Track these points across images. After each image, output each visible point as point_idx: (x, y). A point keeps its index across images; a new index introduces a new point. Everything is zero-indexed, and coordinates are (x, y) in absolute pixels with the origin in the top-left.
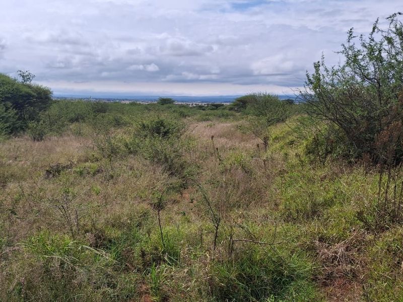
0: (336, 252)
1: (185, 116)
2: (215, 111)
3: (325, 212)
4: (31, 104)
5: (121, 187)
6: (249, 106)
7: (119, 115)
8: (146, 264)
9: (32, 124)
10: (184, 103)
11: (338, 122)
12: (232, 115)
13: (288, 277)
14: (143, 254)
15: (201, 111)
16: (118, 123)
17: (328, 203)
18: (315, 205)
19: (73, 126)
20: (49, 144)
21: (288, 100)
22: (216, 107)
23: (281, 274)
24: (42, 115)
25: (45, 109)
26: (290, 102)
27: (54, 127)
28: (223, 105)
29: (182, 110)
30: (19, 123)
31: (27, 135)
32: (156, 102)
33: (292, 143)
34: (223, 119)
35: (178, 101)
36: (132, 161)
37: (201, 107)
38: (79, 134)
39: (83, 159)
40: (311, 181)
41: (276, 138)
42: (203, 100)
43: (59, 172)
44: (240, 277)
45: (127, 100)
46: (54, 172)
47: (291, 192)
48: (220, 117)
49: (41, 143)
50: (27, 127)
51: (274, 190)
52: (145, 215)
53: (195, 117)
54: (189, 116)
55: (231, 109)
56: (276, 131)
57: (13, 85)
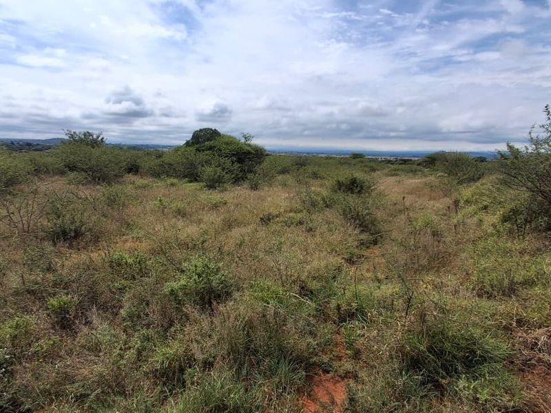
0: (536, 339)
1: (374, 170)
2: (404, 166)
3: (524, 292)
4: (250, 159)
5: (318, 239)
6: (437, 163)
7: (316, 168)
8: (342, 320)
9: (250, 176)
10: (374, 157)
11: (542, 195)
12: (420, 171)
13: (481, 356)
14: (339, 307)
15: (390, 165)
16: (315, 176)
17: (529, 283)
18: (512, 283)
19: (280, 177)
20: (263, 194)
21: (481, 158)
22: (405, 162)
23: (473, 352)
24: (258, 169)
25: (260, 163)
26: (481, 159)
27: (266, 179)
28: (411, 160)
29: (372, 164)
30: (241, 175)
31: (246, 185)
32: (348, 156)
33: (486, 207)
34: (411, 174)
35: (368, 155)
36: (329, 214)
37: (389, 162)
38: (285, 185)
39: (288, 209)
40: (507, 252)
41: (467, 202)
42: (392, 154)
43: (269, 220)
44: (430, 349)
45: (323, 153)
46: (266, 220)
47: (484, 263)
48: (408, 172)
49: (257, 192)
50: (246, 178)
51: (465, 258)
52: (339, 269)
53: (384, 171)
54: (378, 170)
55: (419, 164)
56: (467, 192)
57: (238, 144)
